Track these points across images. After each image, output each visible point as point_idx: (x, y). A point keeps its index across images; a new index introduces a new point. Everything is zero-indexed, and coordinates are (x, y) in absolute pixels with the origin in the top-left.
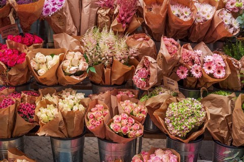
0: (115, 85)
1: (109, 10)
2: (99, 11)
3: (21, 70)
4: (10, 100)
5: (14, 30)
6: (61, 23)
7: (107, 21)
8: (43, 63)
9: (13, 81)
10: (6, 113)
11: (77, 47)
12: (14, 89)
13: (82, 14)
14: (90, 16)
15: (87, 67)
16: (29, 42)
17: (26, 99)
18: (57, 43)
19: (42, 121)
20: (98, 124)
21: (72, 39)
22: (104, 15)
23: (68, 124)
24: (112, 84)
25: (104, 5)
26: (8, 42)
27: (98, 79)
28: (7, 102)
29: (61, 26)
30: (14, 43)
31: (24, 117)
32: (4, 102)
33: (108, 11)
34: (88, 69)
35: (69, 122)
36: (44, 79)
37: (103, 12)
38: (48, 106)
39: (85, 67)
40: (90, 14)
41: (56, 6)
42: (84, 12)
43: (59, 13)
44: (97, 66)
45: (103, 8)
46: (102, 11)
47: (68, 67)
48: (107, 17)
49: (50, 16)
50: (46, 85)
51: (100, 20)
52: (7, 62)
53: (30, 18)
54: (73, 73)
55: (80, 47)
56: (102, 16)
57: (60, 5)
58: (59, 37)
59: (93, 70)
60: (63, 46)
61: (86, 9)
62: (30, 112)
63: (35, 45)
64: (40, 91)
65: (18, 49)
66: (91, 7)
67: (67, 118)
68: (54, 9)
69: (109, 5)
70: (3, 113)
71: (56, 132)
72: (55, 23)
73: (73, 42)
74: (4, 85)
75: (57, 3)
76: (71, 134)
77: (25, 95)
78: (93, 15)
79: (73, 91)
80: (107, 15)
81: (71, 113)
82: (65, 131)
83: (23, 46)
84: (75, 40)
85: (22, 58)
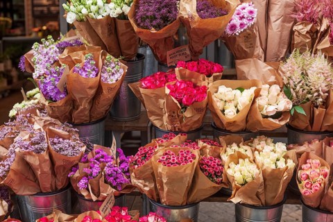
0: (326, 132)
1: (311, 25)
2: (295, 28)
3: (198, 110)
4: (188, 152)
5: (183, 54)
6: (248, 44)
7: (308, 40)
8: (230, 101)
9: (186, 125)
10: (188, 171)
11: (272, 79)
12: (186, 137)
13: (269, 31)
14: (282, 33)
15: (291, 106)
16: (207, 71)
17: (208, 151)
18: (243, 72)
19: (236, 182)
20: (316, 188)
21: (266, 67)
22: (304, 33)
23: (268, 186)
24: (323, 130)
25: (303, 19)
26: (180, 71)
27: (303, 124)
28: (185, 155)
29: (247, 48)
30: (187, 72)
31: (210, 176)
32: (182, 154)
33: (309, 27)
34: (293, 110)
35: (270, 183)
36: (233, 123)
37: (303, 29)
38: (241, 160)
39: (288, 106)
40: (281, 31)
41: (245, 21)
42: (272, 29)
43: (248, 31)
44: (305, 105)
45: (302, 24)
46: (301, 27)
47: (266, 106)
48: (308, 35)
49: (237, 34)
50: (229, 132)
51: (297, 39)
52: (182, 99)
53: (206, 38)
54: (272, 114)
55: (276, 78)
56: (300, 33)
57: (250, 20)
58: (245, 64)
59: (301, 111)
60: (251, 76)
61: (275, 25)
62: (216, 169)
63: (215, 74)
64: (221, 139)
65: (193, 80)
66: (283, 21)
67: (270, 178)
68: (242, 25)
69: (310, 18)
70: (185, 170)
71: (251, 198)
72: (241, 44)
73: (266, 71)
74: (171, 131)
75: (245, 16)
76: (269, 201)
77: (205, 144)
78: (286, 33)
79: (269, 140)
80: (307, 32)
81: (276, 172)
82: (262, 197)
83: (201, 76)
84: (270, 68)
85: (201, 93)
